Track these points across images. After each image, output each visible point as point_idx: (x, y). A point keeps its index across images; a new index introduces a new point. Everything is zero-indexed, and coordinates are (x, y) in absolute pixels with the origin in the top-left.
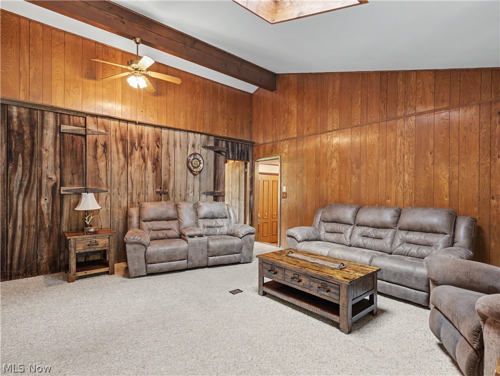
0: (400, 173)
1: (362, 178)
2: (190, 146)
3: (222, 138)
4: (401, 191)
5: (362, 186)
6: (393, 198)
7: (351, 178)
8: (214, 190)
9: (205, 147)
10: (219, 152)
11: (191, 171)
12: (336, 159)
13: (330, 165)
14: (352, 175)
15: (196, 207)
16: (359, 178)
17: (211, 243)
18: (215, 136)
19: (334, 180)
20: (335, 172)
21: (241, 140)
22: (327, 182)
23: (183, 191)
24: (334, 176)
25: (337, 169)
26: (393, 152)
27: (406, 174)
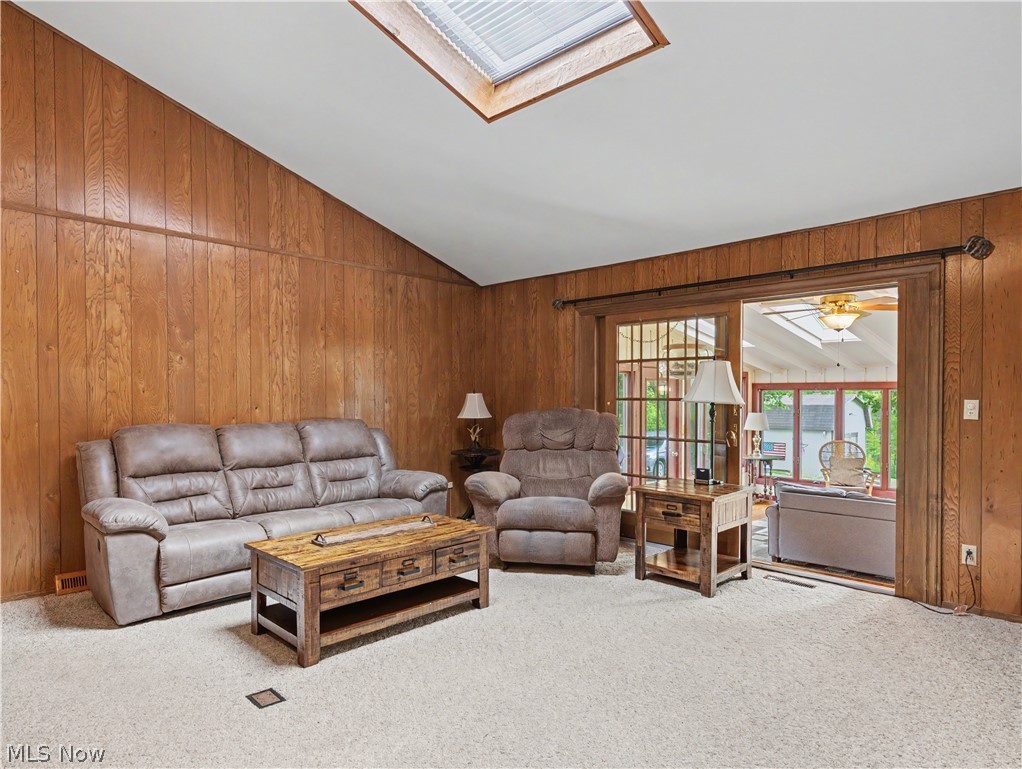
0: (277, 358)
1: (198, 361)
4: (278, 393)
5: (197, 379)
6: (264, 405)
7: (169, 361)
12: (121, 304)
13: (98, 316)
14: (171, 354)
16: (192, 360)
19: (115, 361)
20: (116, 339)
22: (87, 364)
24: (114, 352)
25: (124, 334)
26: (264, 316)
27: (286, 360)
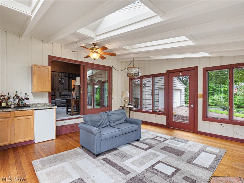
2: (60, 76)
3: (71, 74)
8: (68, 88)
9: (65, 76)
10: (70, 78)
11: (60, 83)
15: (60, 93)
17: (62, 101)
18: (68, 73)
21: (78, 74)
23: (58, 89)
